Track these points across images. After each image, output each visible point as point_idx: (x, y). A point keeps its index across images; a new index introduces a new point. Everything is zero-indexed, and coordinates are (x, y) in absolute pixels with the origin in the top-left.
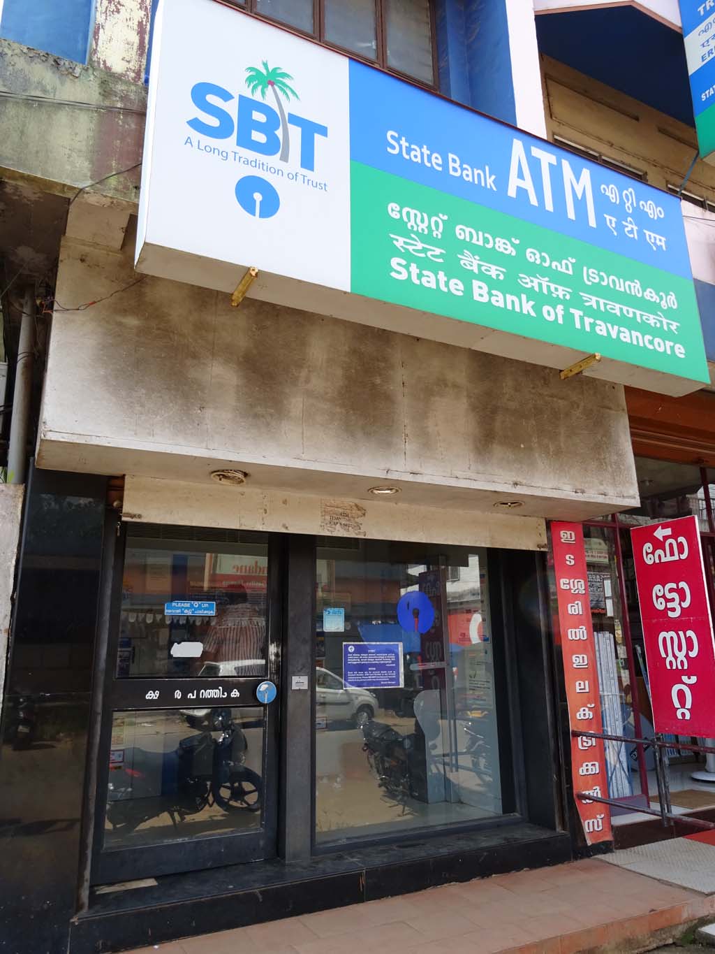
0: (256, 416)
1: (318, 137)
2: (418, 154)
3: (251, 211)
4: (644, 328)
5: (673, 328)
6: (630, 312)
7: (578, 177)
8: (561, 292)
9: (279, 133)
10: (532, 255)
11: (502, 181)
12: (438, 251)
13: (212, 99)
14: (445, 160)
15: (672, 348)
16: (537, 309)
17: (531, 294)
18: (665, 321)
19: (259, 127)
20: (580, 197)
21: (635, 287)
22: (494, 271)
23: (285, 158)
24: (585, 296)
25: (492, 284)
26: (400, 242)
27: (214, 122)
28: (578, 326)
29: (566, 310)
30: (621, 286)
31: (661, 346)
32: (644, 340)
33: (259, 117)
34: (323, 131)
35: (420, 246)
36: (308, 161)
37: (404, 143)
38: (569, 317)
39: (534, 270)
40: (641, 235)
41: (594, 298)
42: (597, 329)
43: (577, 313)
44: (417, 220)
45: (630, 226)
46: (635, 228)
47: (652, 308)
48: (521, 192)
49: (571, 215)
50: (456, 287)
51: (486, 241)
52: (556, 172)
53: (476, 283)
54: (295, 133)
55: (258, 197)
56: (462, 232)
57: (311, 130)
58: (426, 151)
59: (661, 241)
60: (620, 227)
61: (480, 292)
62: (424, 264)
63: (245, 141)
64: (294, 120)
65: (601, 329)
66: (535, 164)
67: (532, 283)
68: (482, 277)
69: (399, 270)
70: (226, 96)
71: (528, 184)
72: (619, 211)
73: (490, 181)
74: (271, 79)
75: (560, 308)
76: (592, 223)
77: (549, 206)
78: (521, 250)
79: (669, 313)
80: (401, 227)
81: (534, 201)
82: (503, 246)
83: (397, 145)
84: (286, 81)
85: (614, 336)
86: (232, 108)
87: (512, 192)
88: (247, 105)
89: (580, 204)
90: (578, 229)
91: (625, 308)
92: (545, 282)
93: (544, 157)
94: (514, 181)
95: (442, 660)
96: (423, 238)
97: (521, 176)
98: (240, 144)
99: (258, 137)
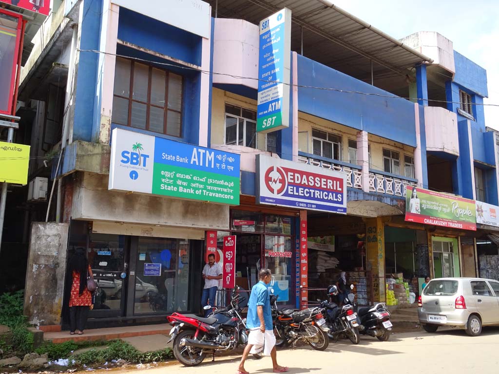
0: (127, 210)
1: (147, 158)
2: (170, 158)
3: (132, 178)
4: (223, 193)
5: (231, 191)
6: (219, 189)
7: (210, 154)
8: (201, 186)
10: (195, 178)
11: (189, 161)
12: (172, 181)
13: (126, 154)
14: (176, 158)
15: (230, 197)
16: (194, 192)
17: (193, 188)
18: (229, 190)
19: (135, 159)
20: (210, 160)
21: (222, 182)
22: (185, 184)
23: (140, 165)
24: (207, 186)
25: (184, 187)
26: (163, 180)
27: (125, 160)
28: (204, 194)
30: (218, 182)
31: (226, 197)
32: (221, 196)
33: (135, 156)
34: (148, 156)
35: (168, 180)
36: (144, 165)
37: (166, 155)
38: (202, 192)
39: (197, 182)
41: (210, 187)
43: (205, 191)
44: (168, 174)
45: (223, 166)
46: (225, 166)
47: (226, 187)
48: (195, 162)
49: (207, 166)
50: (175, 189)
51: (184, 176)
52: (205, 154)
53: (180, 187)
54: (142, 158)
55: (134, 175)
56: (178, 175)
57: (145, 157)
58: (171, 156)
59: (232, 168)
60: (220, 166)
61: (181, 189)
62: (169, 185)
63: (132, 163)
64: (142, 155)
65: (211, 195)
66: (199, 153)
67: (193, 185)
68: (182, 186)
69: (163, 187)
70: (128, 153)
71: (196, 160)
72: (221, 162)
73: (186, 161)
74: (137, 146)
75: (200, 190)
76: (213, 167)
77: (201, 164)
78: (192, 177)
79: (230, 188)
80: (164, 177)
81: (197, 164)
82: (188, 177)
83: (165, 156)
84: (141, 146)
85: (214, 196)
86: (129, 156)
87: (192, 163)
88: (133, 154)
89: (210, 162)
90: (209, 169)
91: (218, 188)
92: (197, 184)
93: (202, 151)
94: (193, 159)
95: (175, 269)
96: (169, 178)
97: (195, 158)
98: (131, 164)
99: (135, 161)
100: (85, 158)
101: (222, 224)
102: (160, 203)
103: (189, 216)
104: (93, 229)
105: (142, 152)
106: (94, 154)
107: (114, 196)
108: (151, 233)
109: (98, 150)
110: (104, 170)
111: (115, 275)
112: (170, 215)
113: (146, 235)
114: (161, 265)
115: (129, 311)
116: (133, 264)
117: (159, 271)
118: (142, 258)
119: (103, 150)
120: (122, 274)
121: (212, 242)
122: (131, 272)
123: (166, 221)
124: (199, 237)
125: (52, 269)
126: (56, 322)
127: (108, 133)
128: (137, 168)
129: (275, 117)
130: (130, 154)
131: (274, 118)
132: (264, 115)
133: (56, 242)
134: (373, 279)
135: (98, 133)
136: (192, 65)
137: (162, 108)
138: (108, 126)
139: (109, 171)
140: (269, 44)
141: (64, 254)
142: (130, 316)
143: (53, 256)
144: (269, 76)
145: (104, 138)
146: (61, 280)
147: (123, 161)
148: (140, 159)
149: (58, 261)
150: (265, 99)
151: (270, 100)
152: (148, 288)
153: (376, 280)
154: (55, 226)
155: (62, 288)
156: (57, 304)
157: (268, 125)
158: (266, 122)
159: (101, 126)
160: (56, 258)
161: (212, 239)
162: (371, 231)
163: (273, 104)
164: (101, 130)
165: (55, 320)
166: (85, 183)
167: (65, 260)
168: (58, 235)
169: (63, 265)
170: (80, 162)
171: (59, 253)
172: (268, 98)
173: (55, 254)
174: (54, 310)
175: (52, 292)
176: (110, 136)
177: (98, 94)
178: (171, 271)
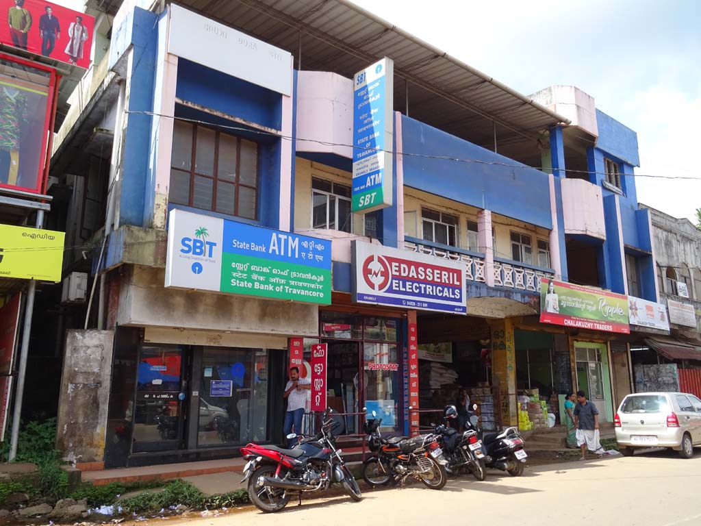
0: (189, 313)
1: (213, 247)
2: (243, 245)
3: (195, 272)
4: (310, 289)
5: (321, 288)
7: (294, 241)
8: (283, 281)
9: (203, 248)
10: (275, 271)
11: (268, 249)
12: (245, 275)
13: (187, 242)
14: (250, 246)
15: (319, 295)
16: (274, 288)
17: (272, 284)
18: (318, 286)
19: (198, 247)
20: (293, 248)
21: (309, 276)
22: (262, 278)
23: (204, 255)
24: (290, 282)
25: (261, 282)
26: (234, 274)
27: (187, 249)
28: (287, 291)
29: (284, 287)
30: (304, 276)
31: (315, 294)
32: (309, 293)
33: (198, 244)
34: (215, 244)
35: (240, 274)
36: (210, 255)
37: (238, 243)
38: (284, 289)
39: (276, 276)
40: (314, 257)
41: (293, 282)
42: (293, 292)
43: (287, 287)
44: (240, 266)
45: (310, 255)
46: (312, 255)
47: (314, 282)
48: (274, 251)
49: (290, 255)
50: (250, 285)
51: (260, 269)
52: (286, 241)
53: (256, 283)
54: (208, 246)
55: (197, 268)
56: (253, 268)
57: (212, 244)
58: (244, 244)
59: (321, 258)
60: (306, 256)
61: (257, 285)
62: (241, 280)
63: (195, 253)
64: (208, 243)
65: (294, 292)
66: (279, 240)
67: (273, 280)
68: (258, 281)
69: (234, 283)
70: (190, 240)
71: (276, 248)
72: (307, 251)
73: (264, 249)
74: (201, 232)
75: (282, 287)
76: (297, 256)
77: (282, 254)
78: (271, 270)
79: (320, 283)
80: (235, 270)
81: (277, 253)
82: (266, 270)
83: (236, 244)
84: (206, 231)
85: (299, 293)
86: (191, 244)
87: (270, 252)
88: (195, 241)
89: (293, 251)
90: (293, 259)
91: (304, 283)
92: (277, 279)
93: (283, 237)
94: (272, 247)
95: (250, 387)
96: (241, 272)
97: (274, 245)
98: (193, 254)
99: (198, 250)
100: (135, 247)
101: (309, 329)
102: (231, 304)
103: (267, 319)
104: (145, 338)
105: (207, 239)
106: (146, 243)
107: (171, 295)
108: (219, 342)
109: (151, 237)
110: (159, 263)
111: (172, 396)
112: (243, 318)
113: (212, 344)
114: (232, 382)
115: (191, 441)
116: (196, 382)
117: (230, 390)
118: (208, 373)
119: (157, 237)
120: (181, 394)
121: (297, 352)
122: (194, 392)
123: (238, 327)
124: (281, 346)
125: (92, 389)
126: (96, 458)
127: (164, 215)
128: (201, 260)
129: (375, 193)
130: (192, 242)
131: (373, 194)
132: (361, 191)
133: (98, 355)
134: (502, 397)
135: (152, 216)
136: (269, 129)
137: (233, 183)
138: (164, 207)
139: (165, 263)
140: (366, 103)
141: (108, 371)
142: (192, 449)
143: (94, 373)
144: (368, 142)
145: (158, 221)
146: (104, 403)
147: (182, 251)
148: (205, 248)
149: (101, 379)
150: (362, 170)
151: (369, 172)
152: (216, 413)
153: (505, 398)
154: (96, 333)
155: (105, 414)
156: (99, 434)
157: (366, 204)
158: (364, 200)
159: (155, 206)
160: (98, 375)
161: (297, 348)
162: (497, 336)
163: (372, 177)
164: (155, 211)
165: (97, 455)
166: (135, 279)
167: (109, 378)
168: (101, 346)
169: (107, 384)
170: (129, 252)
171: (101, 368)
172: (365, 169)
173: (96, 370)
174: (95, 442)
175: (93, 419)
176: (167, 219)
177: (151, 166)
178: (245, 390)
